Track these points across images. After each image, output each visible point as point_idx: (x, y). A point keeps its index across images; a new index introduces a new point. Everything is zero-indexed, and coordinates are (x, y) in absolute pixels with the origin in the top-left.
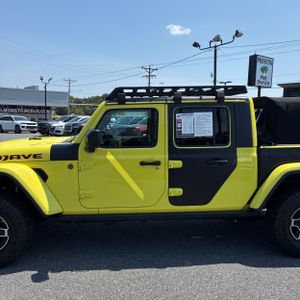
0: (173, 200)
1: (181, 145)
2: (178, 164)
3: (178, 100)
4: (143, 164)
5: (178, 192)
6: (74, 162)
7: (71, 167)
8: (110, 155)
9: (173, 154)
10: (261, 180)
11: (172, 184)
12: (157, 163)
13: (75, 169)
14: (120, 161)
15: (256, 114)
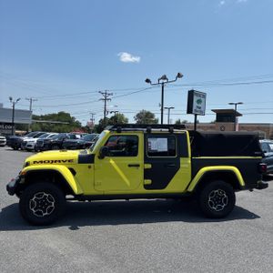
0: (146, 187)
1: (150, 155)
2: (149, 166)
3: (149, 131)
4: (130, 166)
5: (149, 182)
6: (92, 165)
7: (90, 167)
8: (112, 161)
9: (146, 161)
10: (193, 175)
11: (145, 178)
12: (138, 166)
13: (92, 169)
14: (117, 164)
15: (191, 139)
